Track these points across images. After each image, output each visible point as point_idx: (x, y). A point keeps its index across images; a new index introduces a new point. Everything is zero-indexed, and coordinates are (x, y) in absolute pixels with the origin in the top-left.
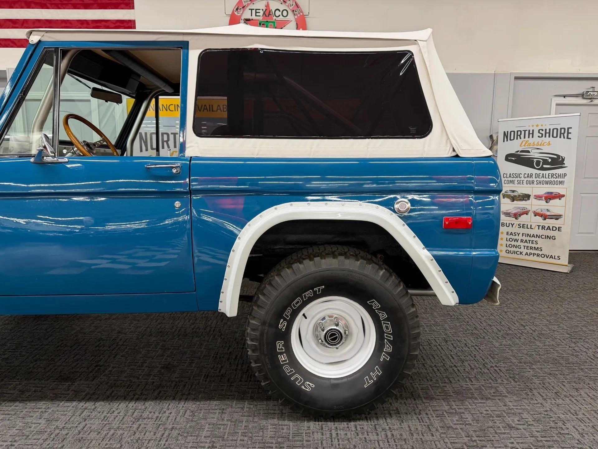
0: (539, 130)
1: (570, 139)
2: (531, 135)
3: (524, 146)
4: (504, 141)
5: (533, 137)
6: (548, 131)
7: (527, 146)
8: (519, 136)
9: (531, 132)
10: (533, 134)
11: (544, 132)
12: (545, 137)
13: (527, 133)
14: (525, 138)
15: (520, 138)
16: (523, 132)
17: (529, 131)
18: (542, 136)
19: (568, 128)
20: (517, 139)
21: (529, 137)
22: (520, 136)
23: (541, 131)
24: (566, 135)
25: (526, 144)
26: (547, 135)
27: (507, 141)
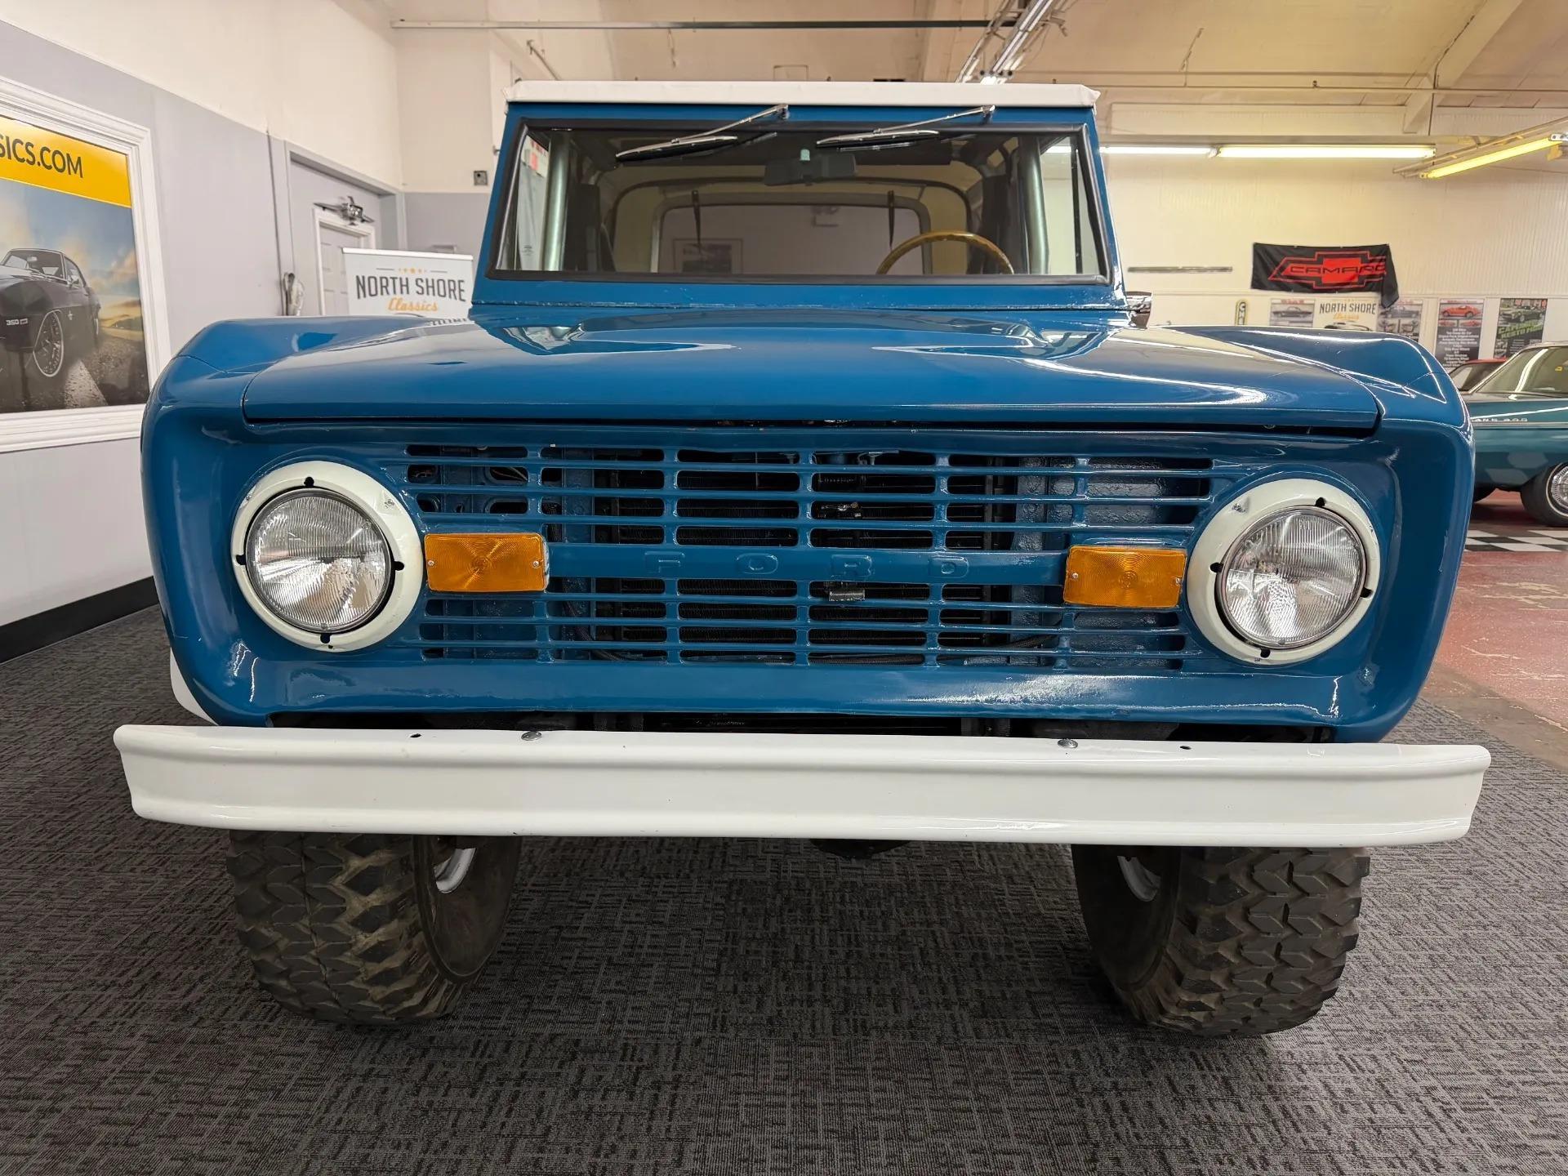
0: (417, 281)
1: (464, 300)
2: (405, 288)
3: (397, 309)
4: (359, 297)
5: (408, 292)
6: (430, 284)
7: (402, 309)
8: (384, 289)
9: (404, 283)
10: (407, 286)
11: (424, 285)
12: (428, 294)
13: (397, 282)
14: (395, 292)
15: (388, 293)
16: (391, 281)
17: (401, 279)
18: (423, 293)
19: (460, 281)
20: (382, 294)
21: (402, 292)
22: (386, 287)
23: (419, 282)
24: (457, 292)
25: (398, 304)
26: (431, 290)
27: (365, 296)
